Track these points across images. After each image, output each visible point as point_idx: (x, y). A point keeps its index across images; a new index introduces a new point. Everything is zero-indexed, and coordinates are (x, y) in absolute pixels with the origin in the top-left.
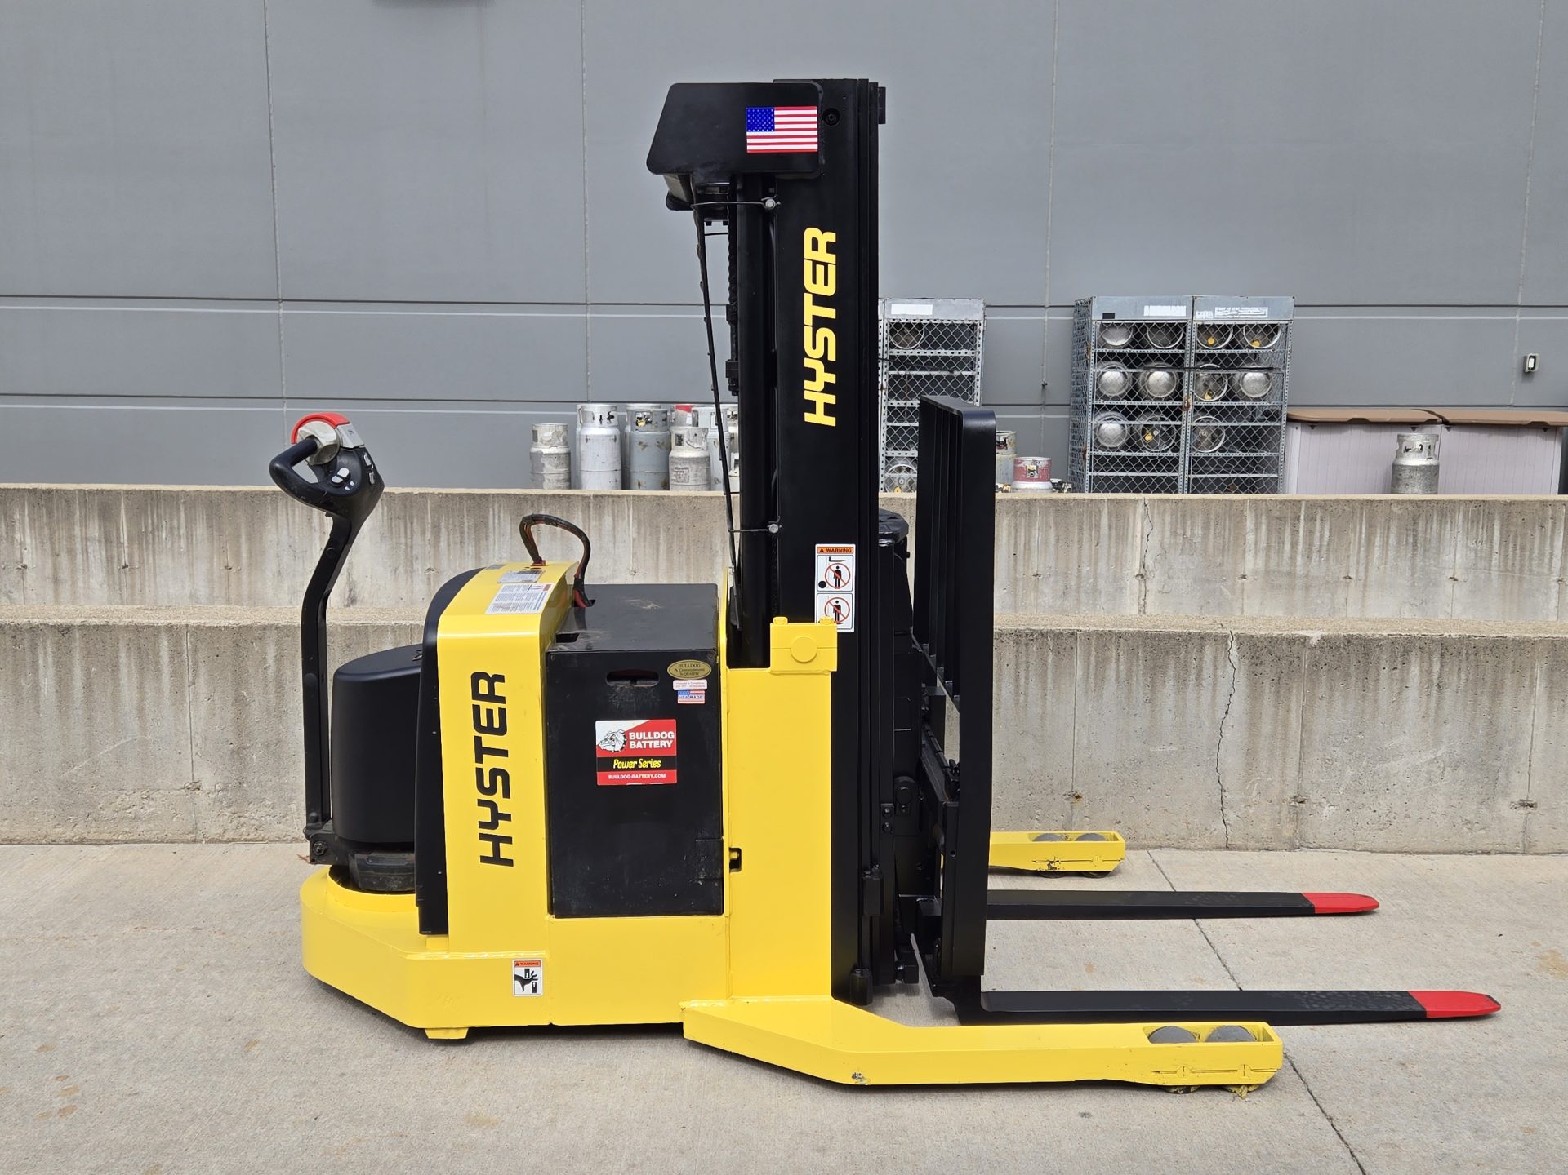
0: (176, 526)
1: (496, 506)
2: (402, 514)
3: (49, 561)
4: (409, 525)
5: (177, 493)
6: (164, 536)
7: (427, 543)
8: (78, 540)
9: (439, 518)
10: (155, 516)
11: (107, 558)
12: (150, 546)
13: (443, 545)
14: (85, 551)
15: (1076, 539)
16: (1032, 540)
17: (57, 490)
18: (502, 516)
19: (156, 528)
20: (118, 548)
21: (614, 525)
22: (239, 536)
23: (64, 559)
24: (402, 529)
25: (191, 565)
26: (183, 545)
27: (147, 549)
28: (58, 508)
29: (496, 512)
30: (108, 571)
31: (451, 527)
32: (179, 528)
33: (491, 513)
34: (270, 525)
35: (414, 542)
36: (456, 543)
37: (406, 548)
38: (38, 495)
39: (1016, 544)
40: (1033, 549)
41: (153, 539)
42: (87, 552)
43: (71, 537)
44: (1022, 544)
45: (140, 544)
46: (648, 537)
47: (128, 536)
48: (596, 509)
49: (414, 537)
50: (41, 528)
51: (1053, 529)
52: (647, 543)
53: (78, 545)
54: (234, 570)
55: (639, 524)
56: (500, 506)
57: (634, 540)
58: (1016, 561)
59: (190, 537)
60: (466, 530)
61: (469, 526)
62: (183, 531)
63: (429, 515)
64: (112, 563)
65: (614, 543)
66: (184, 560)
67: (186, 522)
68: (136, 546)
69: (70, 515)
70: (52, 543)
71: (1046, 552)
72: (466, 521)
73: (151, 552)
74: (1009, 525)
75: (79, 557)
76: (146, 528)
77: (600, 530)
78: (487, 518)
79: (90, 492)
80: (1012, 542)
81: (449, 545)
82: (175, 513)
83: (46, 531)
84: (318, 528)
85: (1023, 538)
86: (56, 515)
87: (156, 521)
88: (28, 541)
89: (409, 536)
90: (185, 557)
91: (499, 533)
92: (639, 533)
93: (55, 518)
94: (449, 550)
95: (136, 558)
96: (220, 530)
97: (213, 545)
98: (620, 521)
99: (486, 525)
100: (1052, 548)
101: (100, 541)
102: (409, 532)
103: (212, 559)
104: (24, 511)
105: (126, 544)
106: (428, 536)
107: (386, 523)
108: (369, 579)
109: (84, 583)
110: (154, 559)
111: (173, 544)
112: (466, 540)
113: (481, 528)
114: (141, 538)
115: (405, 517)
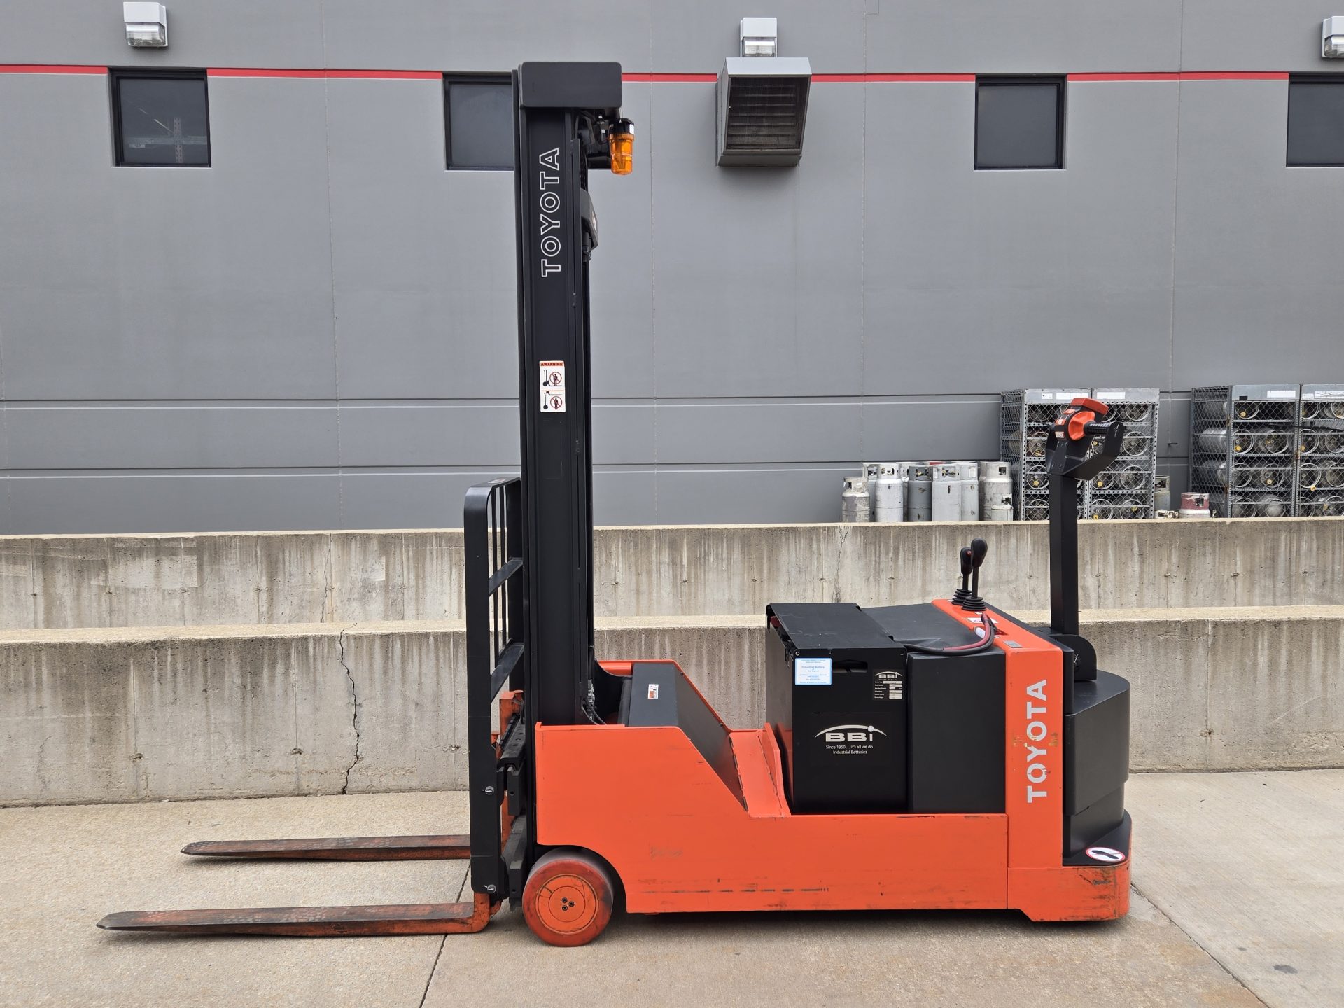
0: (720, 553)
1: (937, 534)
2: (874, 540)
3: (634, 579)
4: (878, 548)
5: (722, 530)
6: (712, 559)
7: (890, 560)
8: (654, 564)
9: (899, 543)
10: (707, 546)
11: (673, 575)
12: (703, 567)
13: (901, 561)
14: (659, 571)
15: (1331, 548)
16: (1301, 548)
17: (641, 530)
18: (941, 540)
19: (707, 554)
20: (681, 568)
21: (1017, 544)
22: (762, 558)
23: (644, 578)
24: (873, 551)
25: (729, 578)
26: (724, 566)
27: (700, 568)
28: (641, 542)
29: (938, 538)
30: (673, 585)
31: (906, 549)
32: (722, 554)
33: (934, 538)
34: (784, 551)
35: (881, 560)
36: (909, 560)
37: (876, 564)
38: (628, 533)
39: (1290, 551)
40: (1302, 554)
41: (705, 562)
42: (660, 573)
43: (650, 562)
44: (1295, 552)
45: (696, 565)
46: (1041, 553)
47: (688, 560)
48: (1005, 534)
49: (881, 557)
50: (630, 556)
51: (1315, 542)
52: (1039, 557)
53: (654, 568)
54: (758, 582)
55: (1034, 543)
56: (940, 534)
57: (1031, 554)
58: (1290, 563)
59: (729, 560)
60: (917, 551)
61: (919, 548)
62: (725, 556)
63: (892, 541)
64: (677, 579)
65: (1017, 557)
66: (725, 575)
67: (727, 550)
68: (693, 567)
69: (649, 547)
70: (637, 567)
71: (1310, 556)
72: (917, 544)
73: (703, 571)
74: (1286, 539)
75: (654, 575)
76: (700, 554)
77: (1008, 548)
78: (931, 543)
79: (664, 531)
80: (1288, 550)
81: (905, 561)
82: (720, 544)
83: (633, 559)
84: (816, 551)
85: (1295, 548)
86: (640, 547)
87: (707, 549)
88: (620, 565)
89: (878, 555)
90: (726, 573)
91: (939, 552)
92: (1034, 550)
93: (639, 550)
94: (905, 564)
95: (693, 576)
96: (750, 553)
97: (744, 564)
98: (1021, 542)
99: (930, 547)
100: (1314, 554)
101: (669, 564)
102: (878, 553)
103: (743, 574)
104: (618, 545)
105: (686, 566)
106: (891, 555)
107: (862, 547)
108: (850, 586)
109: (657, 593)
110: (705, 575)
111: (717, 565)
112: (917, 559)
113: (927, 550)
114: (696, 561)
115: (876, 542)
